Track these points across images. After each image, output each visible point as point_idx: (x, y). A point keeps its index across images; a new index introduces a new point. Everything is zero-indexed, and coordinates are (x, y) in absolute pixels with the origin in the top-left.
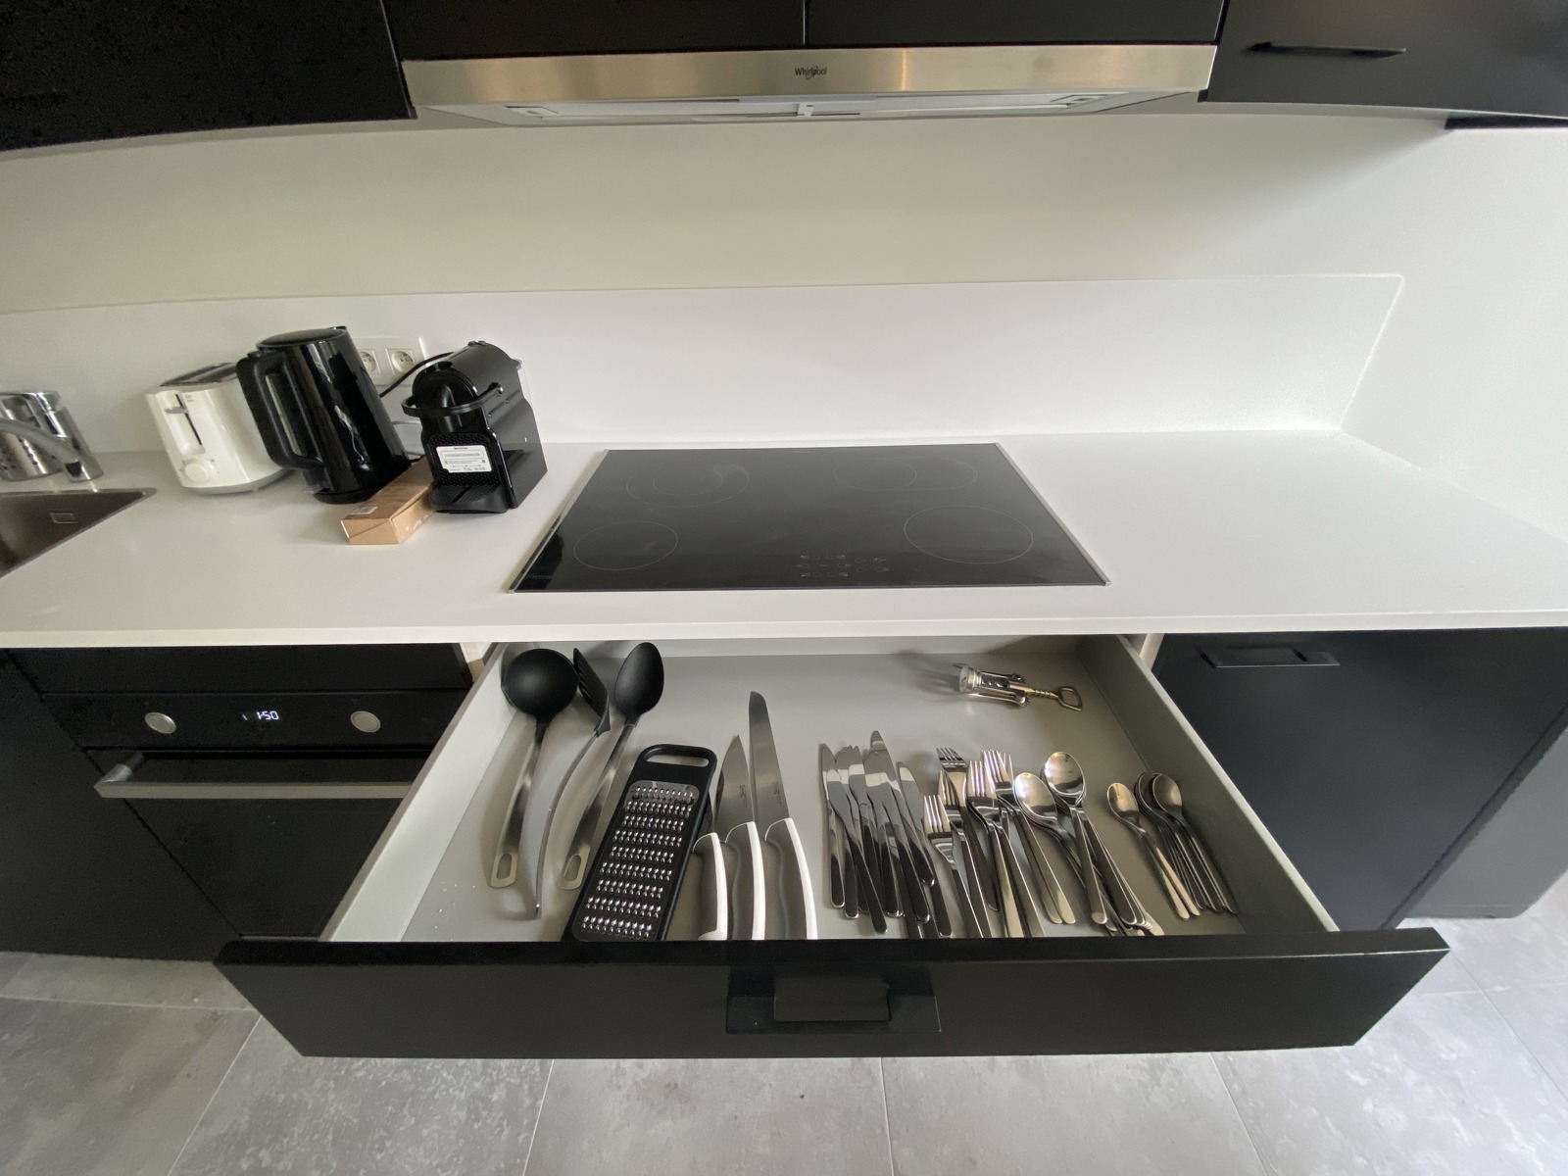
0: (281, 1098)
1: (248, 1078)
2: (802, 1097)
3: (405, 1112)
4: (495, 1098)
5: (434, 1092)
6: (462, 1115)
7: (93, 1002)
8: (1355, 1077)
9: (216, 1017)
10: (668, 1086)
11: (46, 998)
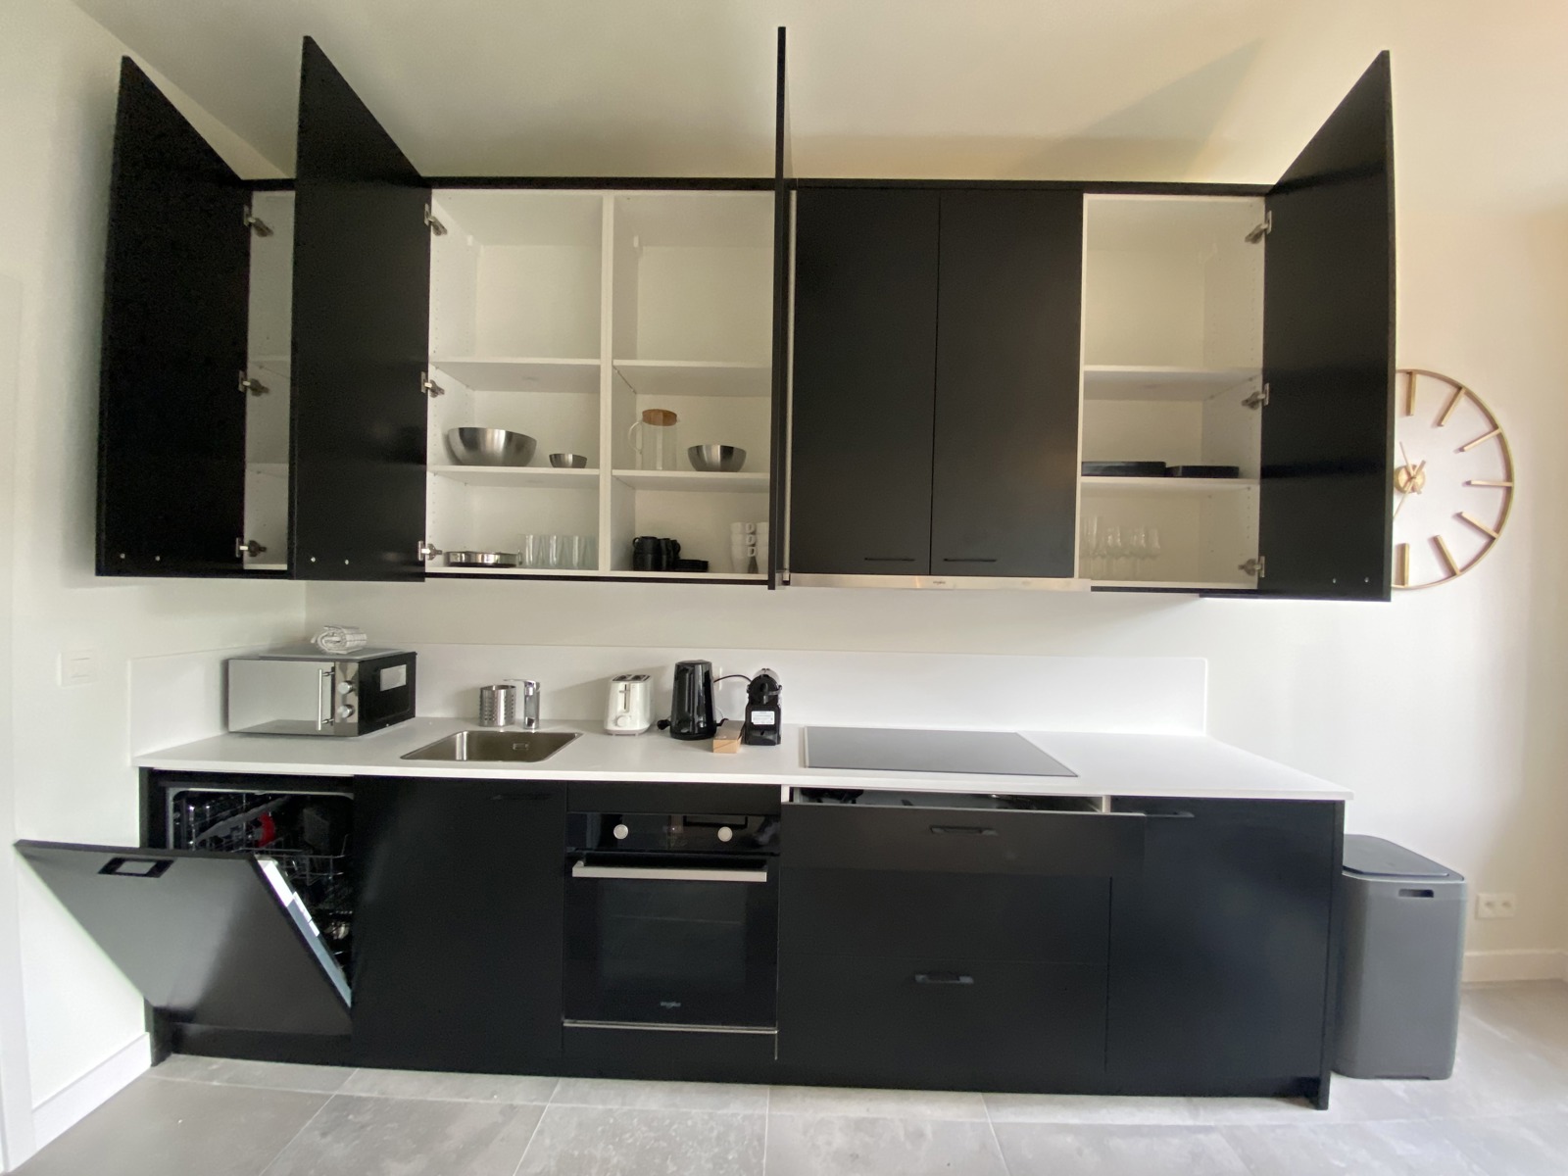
0: (576, 1153)
1: (547, 1142)
2: (949, 1165)
3: (668, 1162)
4: (730, 1157)
5: (686, 1153)
6: (710, 1166)
7: (413, 1098)
8: (1337, 1163)
9: (512, 1107)
10: (852, 1155)
11: (375, 1095)
